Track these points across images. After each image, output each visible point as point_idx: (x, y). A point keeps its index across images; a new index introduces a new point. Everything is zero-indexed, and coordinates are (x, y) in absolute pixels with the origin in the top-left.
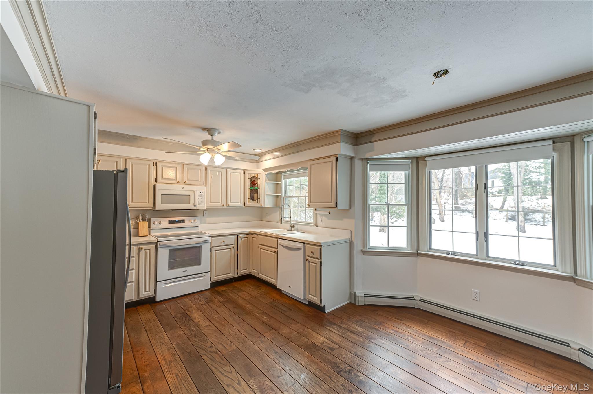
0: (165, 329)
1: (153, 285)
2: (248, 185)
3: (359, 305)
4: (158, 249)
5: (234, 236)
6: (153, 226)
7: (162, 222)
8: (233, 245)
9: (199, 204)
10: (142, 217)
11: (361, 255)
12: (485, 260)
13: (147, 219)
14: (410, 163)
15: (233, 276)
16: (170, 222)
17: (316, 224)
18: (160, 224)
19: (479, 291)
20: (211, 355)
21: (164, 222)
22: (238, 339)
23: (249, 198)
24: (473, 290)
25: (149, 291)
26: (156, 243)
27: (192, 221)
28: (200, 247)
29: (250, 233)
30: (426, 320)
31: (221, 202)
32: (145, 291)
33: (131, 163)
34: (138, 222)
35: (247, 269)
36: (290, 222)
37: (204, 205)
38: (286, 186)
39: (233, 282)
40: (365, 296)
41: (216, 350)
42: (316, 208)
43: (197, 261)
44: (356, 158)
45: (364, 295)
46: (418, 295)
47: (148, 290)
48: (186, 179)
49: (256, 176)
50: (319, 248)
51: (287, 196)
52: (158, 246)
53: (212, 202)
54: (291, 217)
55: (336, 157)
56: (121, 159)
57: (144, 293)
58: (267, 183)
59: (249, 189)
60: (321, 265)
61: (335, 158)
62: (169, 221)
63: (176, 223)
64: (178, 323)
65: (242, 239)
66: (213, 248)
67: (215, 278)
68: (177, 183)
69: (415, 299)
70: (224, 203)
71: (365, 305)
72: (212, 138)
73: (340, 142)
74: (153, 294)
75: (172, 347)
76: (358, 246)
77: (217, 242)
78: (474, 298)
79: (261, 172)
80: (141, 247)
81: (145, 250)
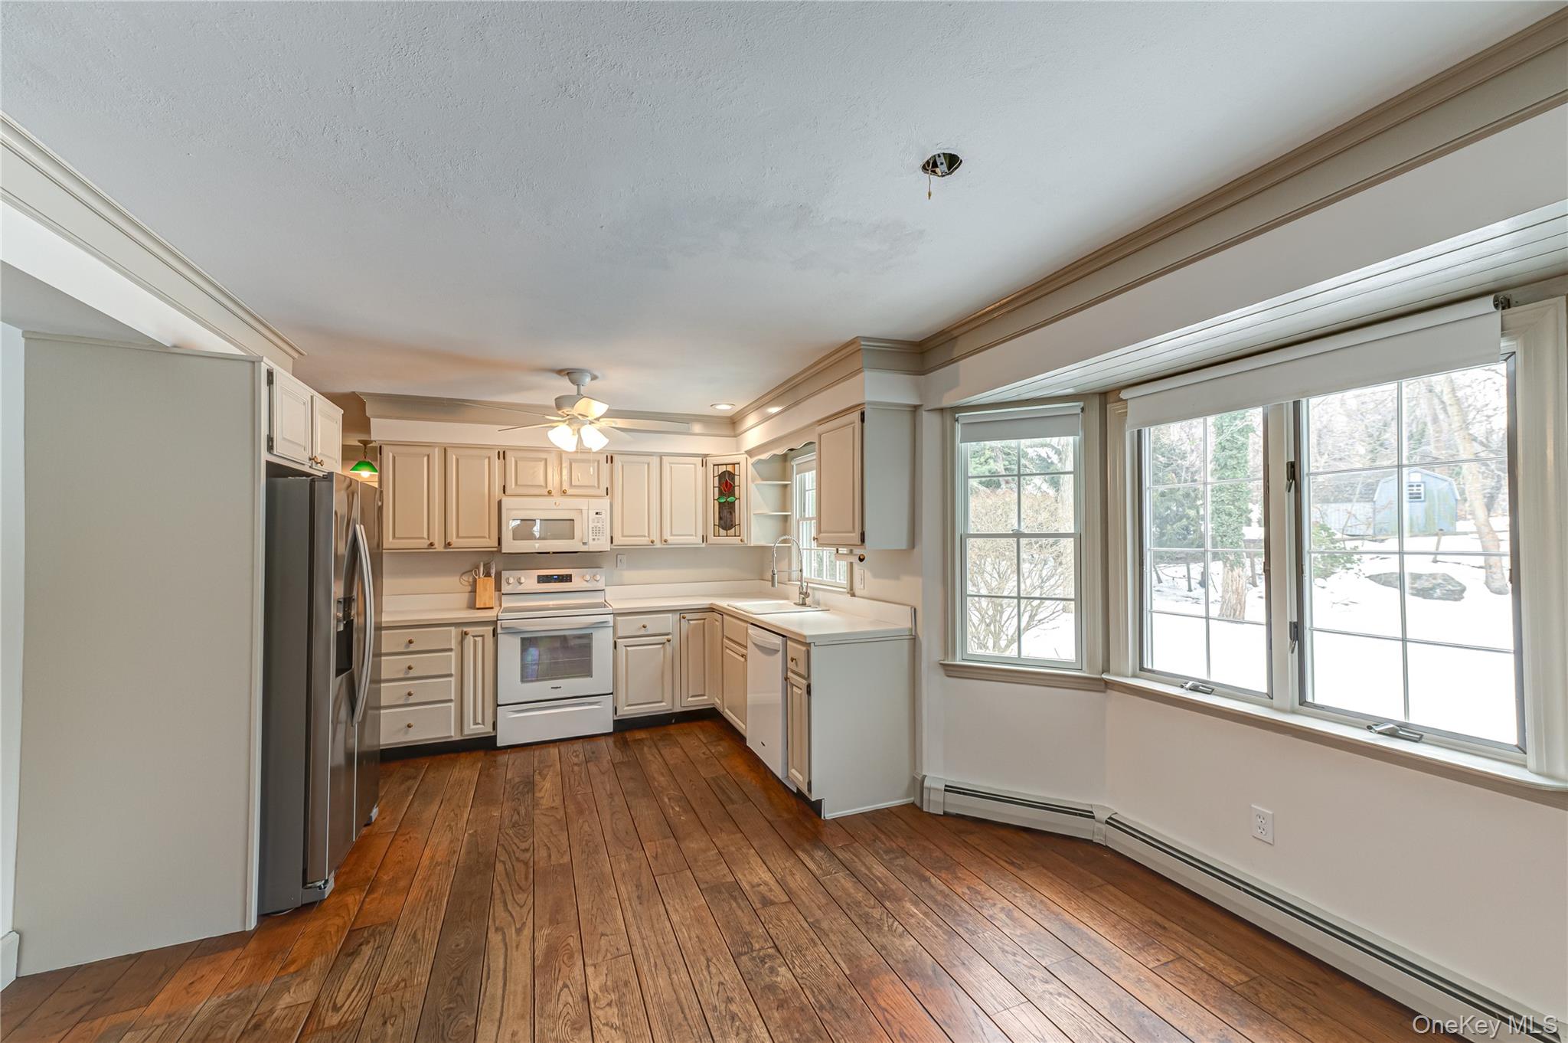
0: (474, 803)
1: (491, 711)
2: (713, 492)
3: (931, 811)
4: (499, 636)
5: (670, 615)
6: (505, 588)
7: (523, 580)
8: (670, 637)
9: (594, 539)
10: (484, 567)
11: (940, 677)
12: (1293, 712)
13: (493, 572)
14: (1079, 411)
15: (671, 708)
16: (543, 579)
17: (852, 589)
18: (521, 583)
19: (1271, 813)
20: (513, 866)
21: (529, 580)
22: (587, 845)
23: (717, 523)
24: (1253, 806)
25: (483, 723)
26: (495, 623)
27: (588, 578)
28: (589, 636)
29: (712, 609)
30: (1100, 880)
31: (649, 534)
32: (475, 723)
33: (454, 457)
34: (477, 577)
35: (704, 695)
36: (799, 583)
37: (606, 540)
38: (805, 491)
39: (671, 724)
40: (946, 790)
41: (530, 857)
42: (851, 547)
43: (584, 668)
44: (923, 408)
45: (943, 788)
46: (1104, 805)
47: (480, 722)
48: (565, 487)
49: (730, 468)
50: (804, 648)
51: (807, 516)
52: (499, 631)
53: (625, 534)
54: (801, 571)
55: (860, 411)
56: (437, 450)
57: (472, 727)
58: (757, 485)
59: (716, 502)
60: (809, 693)
61: (856, 416)
62: (539, 576)
63: (553, 580)
64: (506, 794)
65: (691, 622)
66: (619, 640)
67: (627, 711)
68: (546, 493)
69: (1093, 817)
70: (655, 536)
71: (946, 814)
72: (579, 390)
73: (861, 372)
74: (491, 730)
75: (461, 839)
76: (931, 650)
77: (628, 625)
78: (1257, 833)
79: (741, 458)
80: (465, 629)
81: (474, 636)
